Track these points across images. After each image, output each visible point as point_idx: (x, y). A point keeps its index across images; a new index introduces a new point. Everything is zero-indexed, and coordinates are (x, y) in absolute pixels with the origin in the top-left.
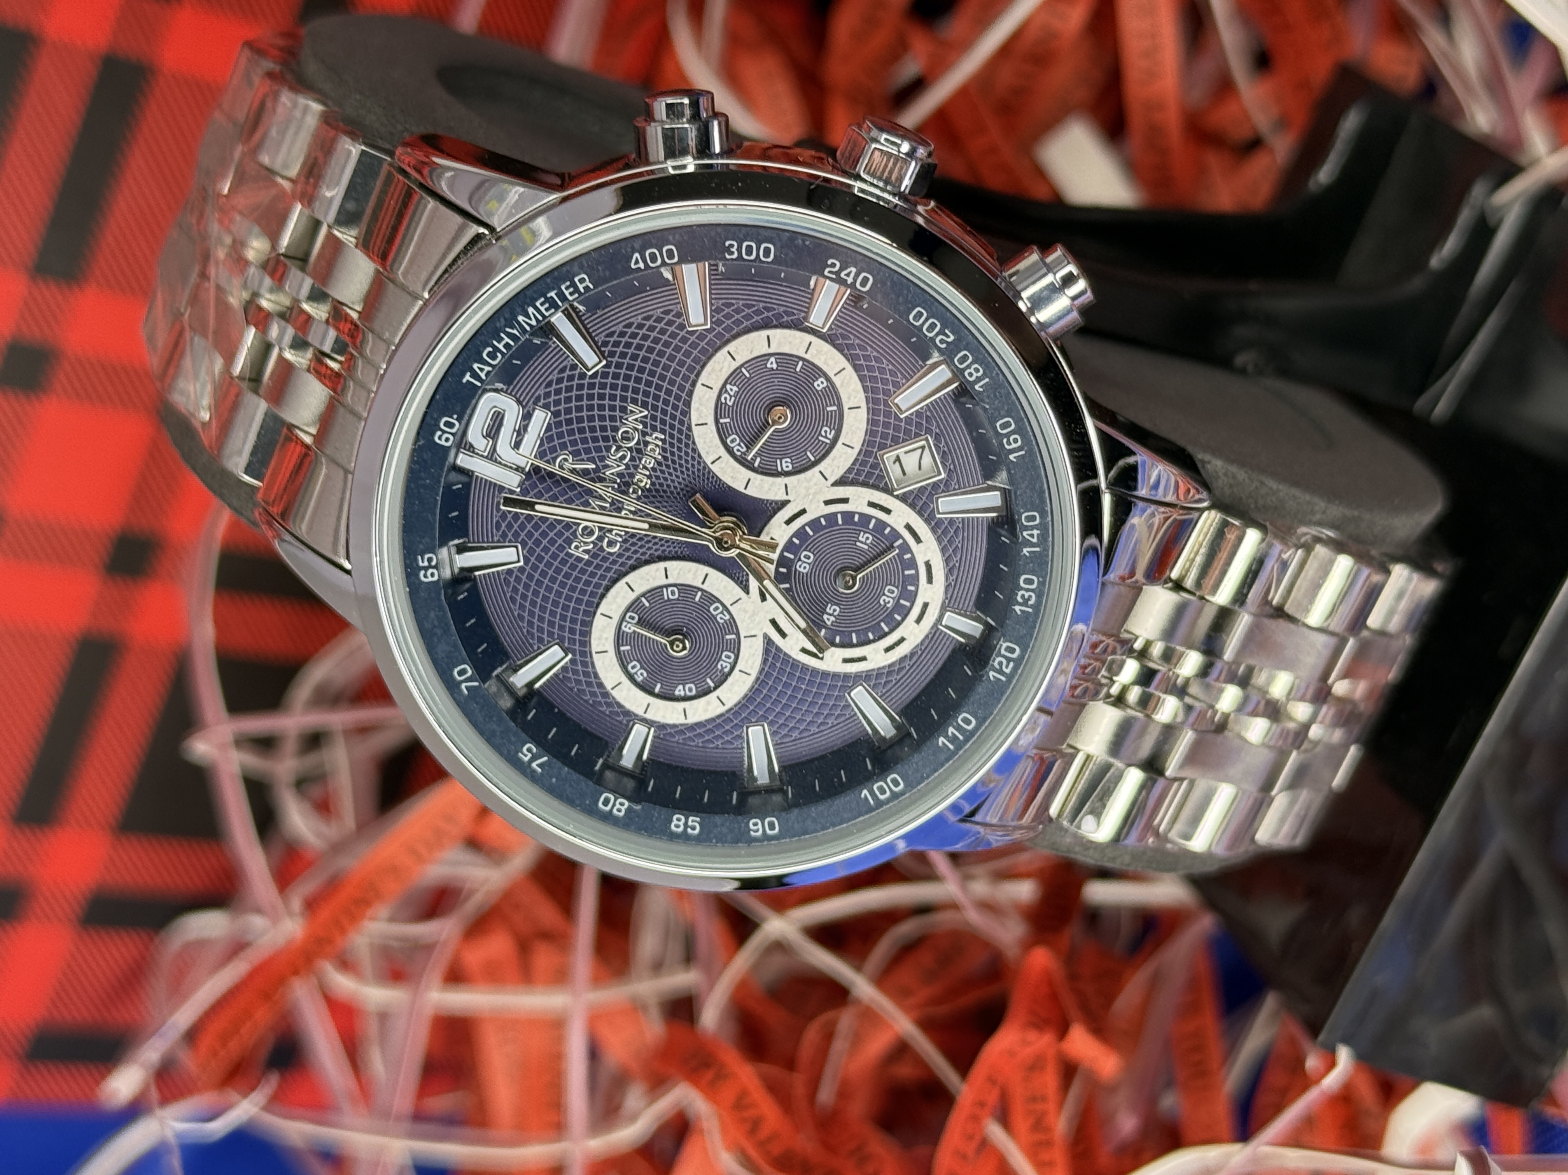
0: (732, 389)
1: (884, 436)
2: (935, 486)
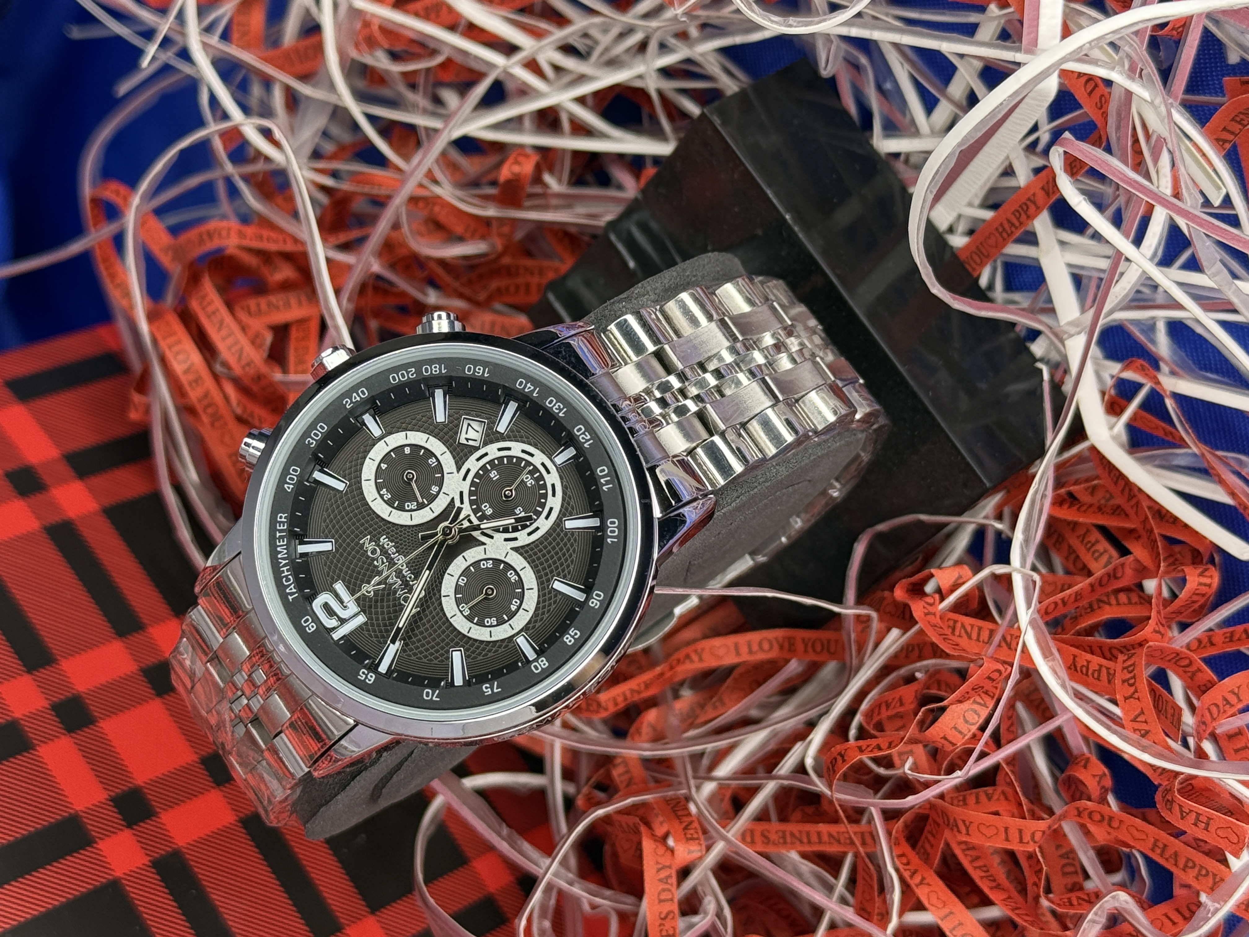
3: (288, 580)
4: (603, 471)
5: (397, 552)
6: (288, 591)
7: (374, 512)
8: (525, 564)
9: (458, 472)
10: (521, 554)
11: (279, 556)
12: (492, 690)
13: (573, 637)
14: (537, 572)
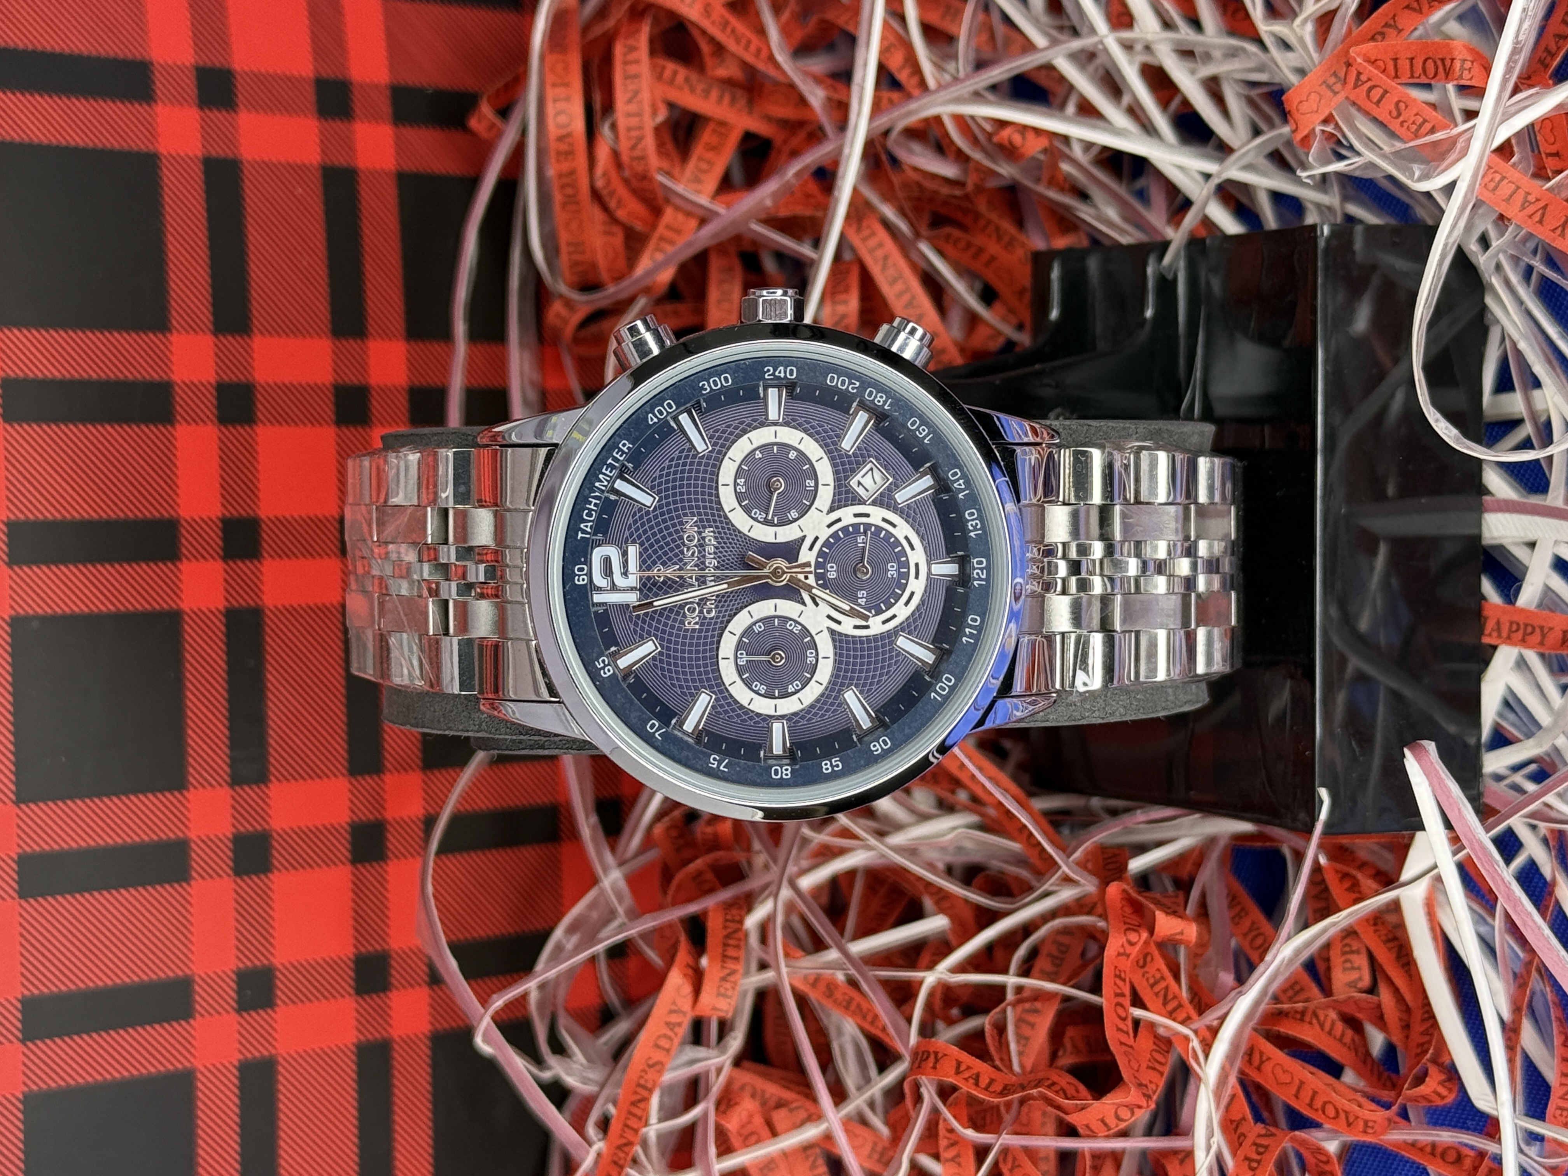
0: (741, 481)
1: (845, 471)
2: (889, 489)
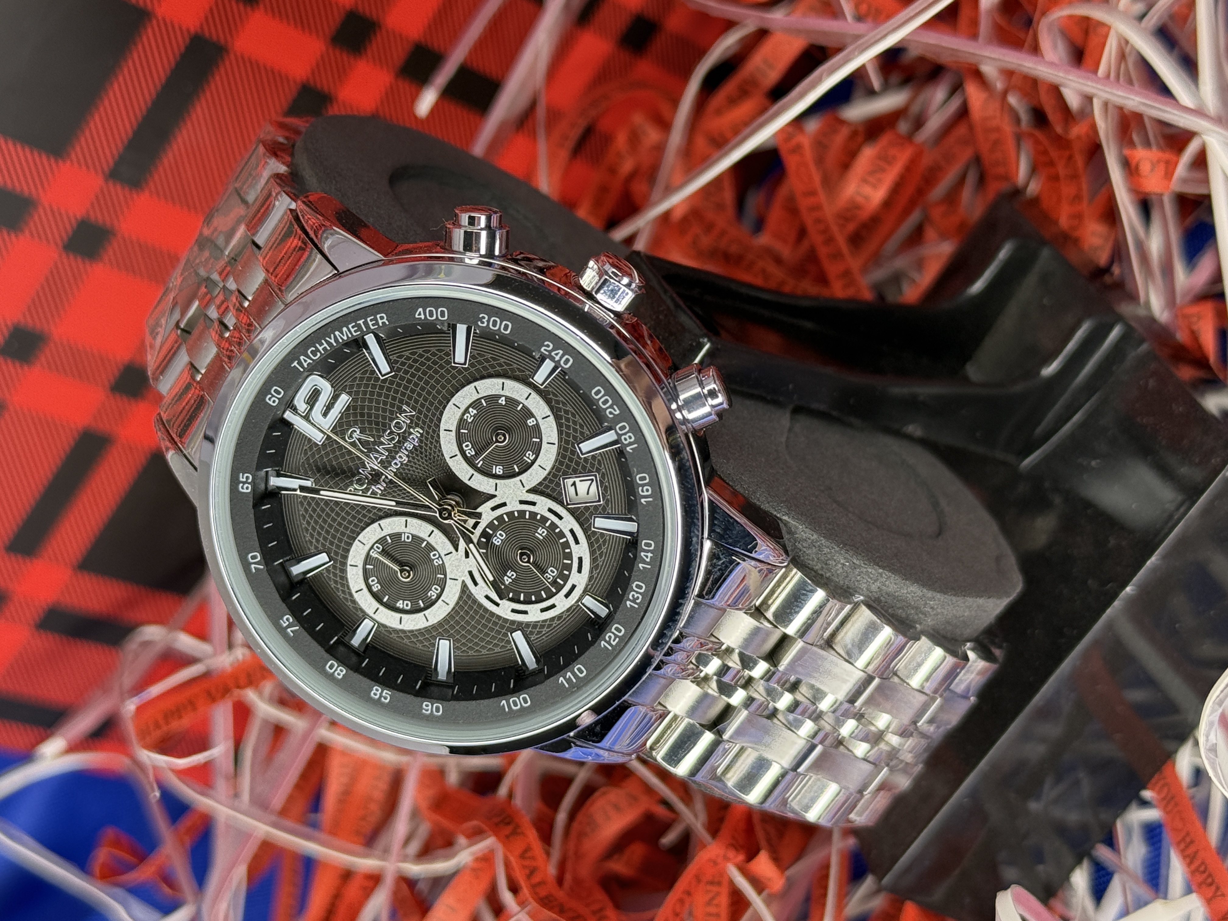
3: (314, 353)
4: (581, 671)
5: (411, 452)
6: (302, 358)
7: (441, 414)
8: (452, 604)
9: (528, 491)
10: (460, 598)
11: (337, 333)
12: (288, 626)
13: (381, 696)
14: (445, 620)
